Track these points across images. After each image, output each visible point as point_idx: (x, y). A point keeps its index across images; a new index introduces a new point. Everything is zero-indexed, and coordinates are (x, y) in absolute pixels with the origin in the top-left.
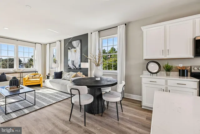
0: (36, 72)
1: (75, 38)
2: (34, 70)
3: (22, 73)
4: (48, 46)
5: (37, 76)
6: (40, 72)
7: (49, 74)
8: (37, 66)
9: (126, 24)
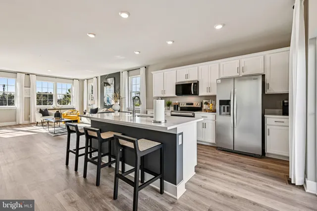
0: (73, 109)
1: (110, 76)
2: (72, 107)
3: (61, 109)
4: (85, 82)
5: (75, 112)
6: (77, 109)
7: (86, 111)
8: (74, 103)
9: (145, 67)
